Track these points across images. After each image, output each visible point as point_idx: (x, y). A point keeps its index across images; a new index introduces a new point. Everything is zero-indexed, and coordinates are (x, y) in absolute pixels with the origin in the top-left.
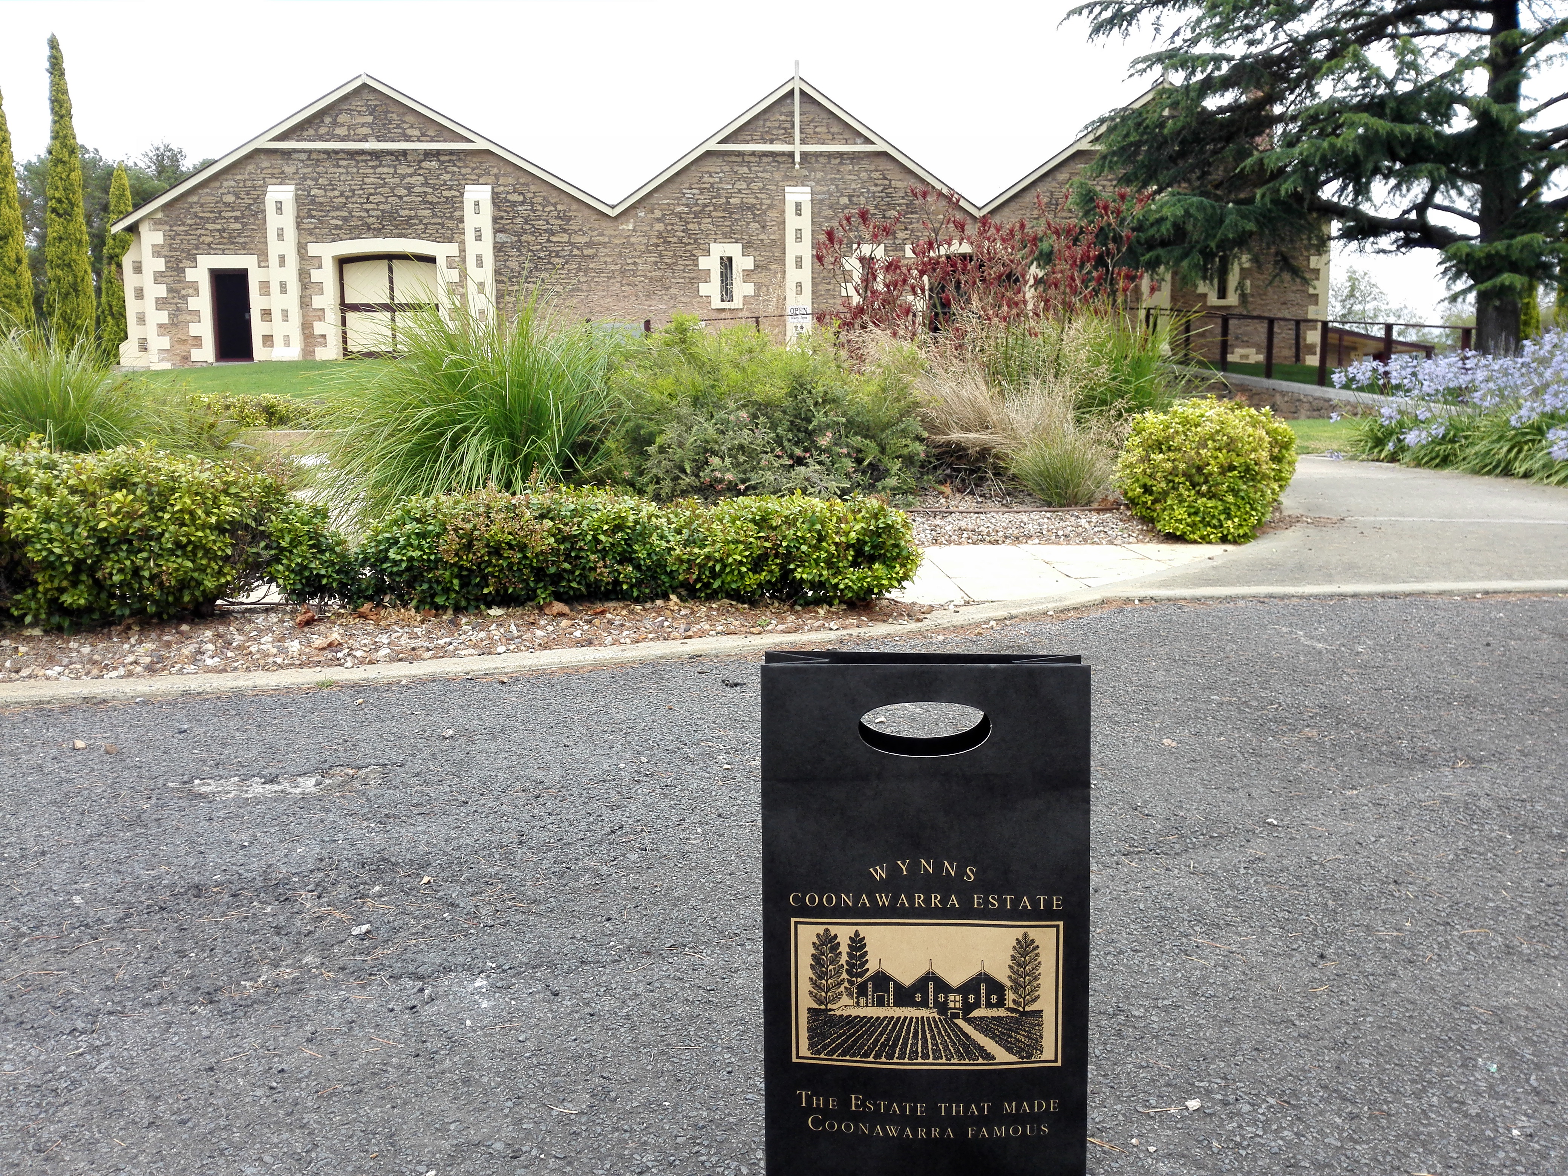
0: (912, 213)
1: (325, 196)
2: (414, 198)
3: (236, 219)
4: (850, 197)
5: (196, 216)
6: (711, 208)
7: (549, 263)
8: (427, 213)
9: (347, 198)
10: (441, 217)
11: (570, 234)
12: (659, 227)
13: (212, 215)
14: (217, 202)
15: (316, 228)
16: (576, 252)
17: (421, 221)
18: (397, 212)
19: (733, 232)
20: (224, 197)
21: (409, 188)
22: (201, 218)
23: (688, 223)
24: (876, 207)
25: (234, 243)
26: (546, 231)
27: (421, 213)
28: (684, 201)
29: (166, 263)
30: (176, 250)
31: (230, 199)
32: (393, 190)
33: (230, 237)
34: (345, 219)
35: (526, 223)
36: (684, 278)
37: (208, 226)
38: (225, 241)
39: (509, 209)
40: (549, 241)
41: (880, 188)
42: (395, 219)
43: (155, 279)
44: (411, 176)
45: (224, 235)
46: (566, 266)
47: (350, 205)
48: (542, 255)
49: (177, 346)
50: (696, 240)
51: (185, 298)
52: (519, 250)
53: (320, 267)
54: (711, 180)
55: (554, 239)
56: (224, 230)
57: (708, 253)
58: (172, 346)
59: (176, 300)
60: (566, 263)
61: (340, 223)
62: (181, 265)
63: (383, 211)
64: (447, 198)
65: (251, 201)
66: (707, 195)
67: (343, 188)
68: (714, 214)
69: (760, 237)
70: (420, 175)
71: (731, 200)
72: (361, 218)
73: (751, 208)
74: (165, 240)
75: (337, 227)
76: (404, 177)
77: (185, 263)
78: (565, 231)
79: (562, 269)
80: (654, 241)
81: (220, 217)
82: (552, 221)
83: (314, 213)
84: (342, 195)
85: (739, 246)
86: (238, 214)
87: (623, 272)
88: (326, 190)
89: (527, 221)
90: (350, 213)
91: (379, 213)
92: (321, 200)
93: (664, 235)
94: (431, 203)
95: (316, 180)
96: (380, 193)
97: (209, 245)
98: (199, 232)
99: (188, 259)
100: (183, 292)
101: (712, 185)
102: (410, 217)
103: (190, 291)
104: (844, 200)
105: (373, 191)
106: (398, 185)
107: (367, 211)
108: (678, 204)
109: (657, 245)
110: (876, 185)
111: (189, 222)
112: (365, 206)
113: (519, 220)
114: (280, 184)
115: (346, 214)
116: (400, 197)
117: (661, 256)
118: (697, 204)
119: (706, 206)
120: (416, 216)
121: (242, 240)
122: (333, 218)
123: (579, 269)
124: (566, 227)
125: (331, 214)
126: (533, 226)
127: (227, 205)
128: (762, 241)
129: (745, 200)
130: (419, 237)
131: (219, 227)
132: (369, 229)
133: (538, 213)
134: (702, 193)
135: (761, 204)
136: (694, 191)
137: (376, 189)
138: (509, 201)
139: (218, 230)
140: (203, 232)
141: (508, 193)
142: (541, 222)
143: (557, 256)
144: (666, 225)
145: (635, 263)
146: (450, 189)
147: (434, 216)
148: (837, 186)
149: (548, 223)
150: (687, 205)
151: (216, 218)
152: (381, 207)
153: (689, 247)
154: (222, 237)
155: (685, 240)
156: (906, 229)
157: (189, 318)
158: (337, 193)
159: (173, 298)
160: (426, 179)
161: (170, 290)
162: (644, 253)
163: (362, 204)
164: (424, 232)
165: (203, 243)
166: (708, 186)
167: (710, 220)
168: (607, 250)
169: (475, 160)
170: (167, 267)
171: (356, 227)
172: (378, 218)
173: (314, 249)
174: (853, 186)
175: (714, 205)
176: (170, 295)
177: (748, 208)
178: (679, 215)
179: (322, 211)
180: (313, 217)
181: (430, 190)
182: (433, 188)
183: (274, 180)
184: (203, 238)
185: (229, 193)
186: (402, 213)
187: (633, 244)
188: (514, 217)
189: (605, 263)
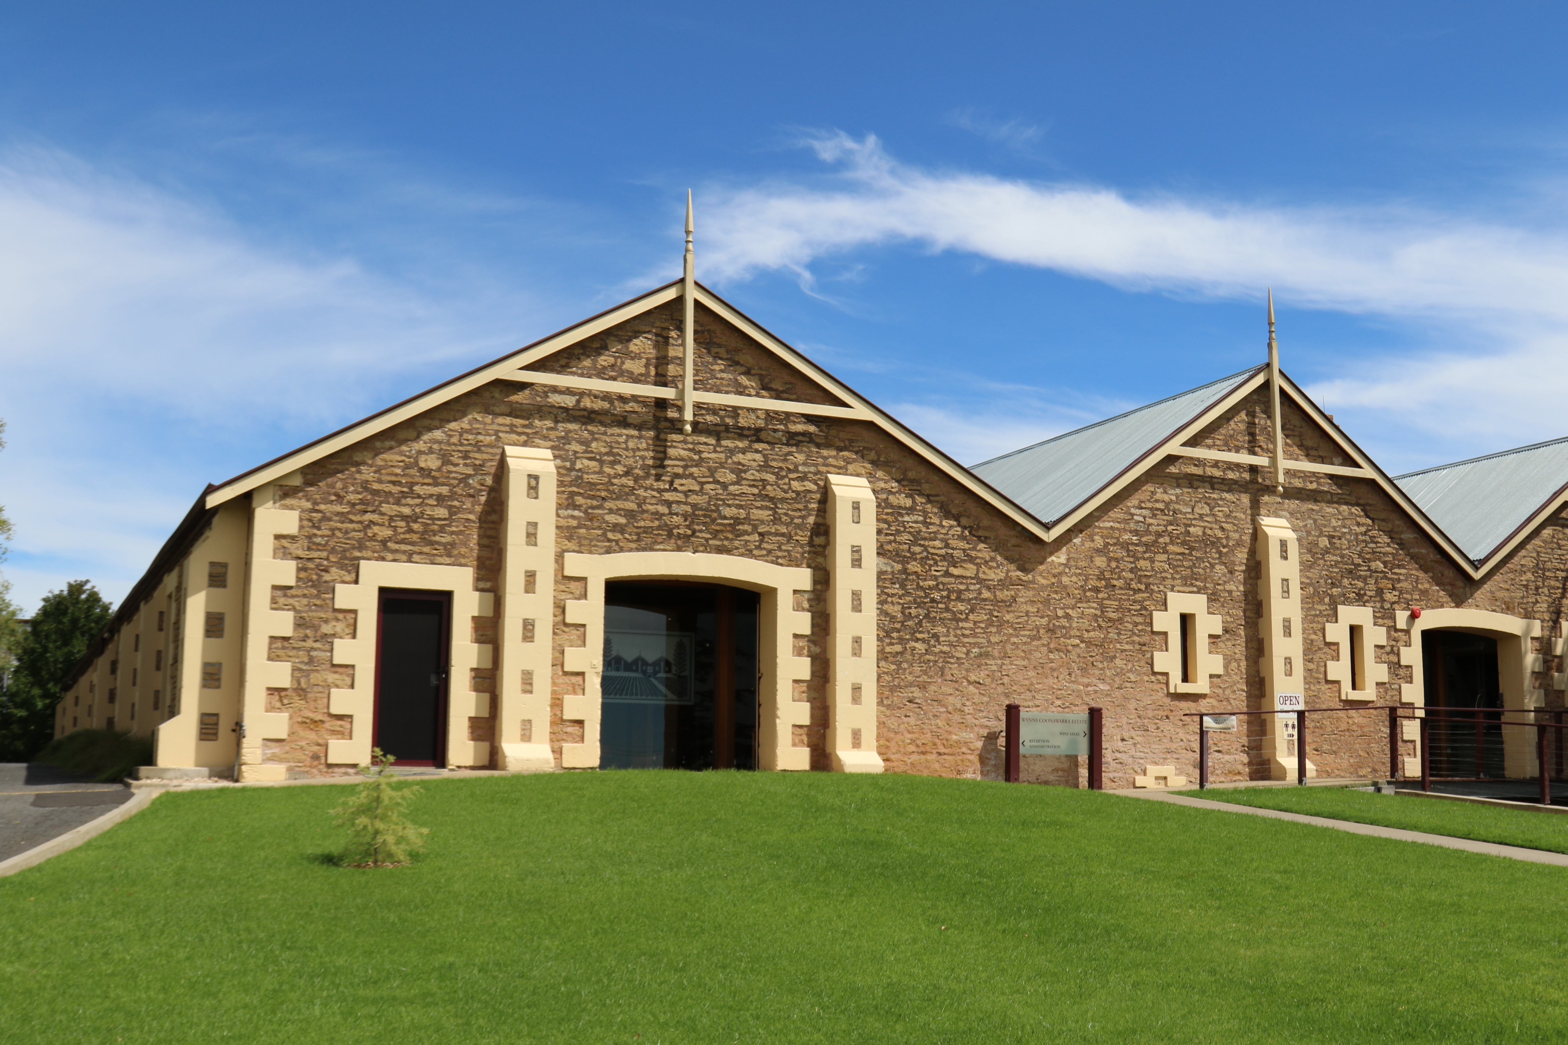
0: (1399, 567)
1: (601, 472)
2: (746, 489)
3: (440, 498)
4: (1330, 537)
5: (366, 489)
6: (1167, 539)
7: (947, 609)
8: (765, 514)
9: (636, 479)
10: (787, 525)
11: (978, 565)
12: (1100, 561)
13: (395, 489)
14: (407, 467)
15: (579, 526)
16: (986, 594)
17: (755, 527)
18: (717, 510)
19: (1194, 577)
20: (423, 458)
21: (739, 471)
22: (376, 493)
23: (1138, 559)
24: (1360, 556)
25: (432, 543)
26: (944, 558)
27: (757, 514)
28: (1132, 526)
29: (299, 570)
30: (319, 547)
31: (431, 462)
32: (712, 472)
33: (425, 532)
34: (630, 515)
35: (914, 543)
36: (1133, 642)
37: (385, 508)
38: (415, 537)
39: (890, 519)
40: (947, 574)
41: (1363, 529)
42: (713, 521)
43: (274, 601)
44: (744, 451)
45: (415, 526)
46: (971, 617)
47: (641, 492)
48: (936, 596)
49: (302, 732)
50: (1147, 586)
51: (328, 640)
52: (903, 586)
53: (584, 596)
54: (1166, 498)
55: (955, 571)
56: (414, 518)
57: (1164, 606)
58: (292, 733)
59: (310, 643)
60: (972, 611)
61: (623, 521)
62: (327, 577)
63: (694, 506)
64: (798, 493)
65: (470, 471)
66: (1162, 519)
67: (631, 461)
68: (1171, 548)
69: (1228, 587)
70: (757, 451)
71: (1192, 529)
72: (658, 515)
73: (1215, 543)
74: (301, 527)
75: (616, 527)
76: (732, 452)
77: (335, 572)
78: (971, 560)
79: (966, 619)
80: (1092, 583)
81: (411, 494)
82: (953, 543)
83: (579, 500)
84: (627, 474)
85: (1203, 598)
86: (444, 490)
87: (1051, 631)
88: (601, 462)
89: (917, 538)
90: (639, 505)
91: (688, 509)
92: (593, 478)
93: (1107, 575)
94: (771, 499)
95: (586, 443)
96: (691, 475)
97: (384, 542)
98: (368, 517)
99: (342, 567)
100: (326, 629)
101: (1167, 504)
102: (737, 521)
103: (339, 627)
104: (1324, 542)
105: (680, 471)
106: (722, 465)
107: (669, 504)
108: (1125, 530)
109: (1097, 590)
110: (1358, 524)
111: (352, 497)
112: (668, 496)
113: (906, 537)
114: (525, 444)
115: (633, 506)
116: (725, 486)
117: (1103, 608)
118: (1147, 532)
119: (1159, 535)
120: (747, 520)
121: (446, 539)
122: (611, 511)
123: (990, 623)
124: (973, 553)
125: (607, 505)
126: (925, 548)
127: (425, 472)
128: (1230, 592)
129: (1209, 532)
130: (749, 554)
131: (406, 511)
132: (670, 535)
133: (933, 529)
134: (1154, 516)
135: (1227, 538)
136: (1144, 512)
137: (685, 467)
138: (892, 507)
139: (404, 518)
140: (375, 517)
141: (891, 492)
142: (937, 543)
143: (958, 599)
144: (1110, 560)
145: (1067, 616)
146: (803, 478)
147: (776, 520)
148: (1315, 521)
149: (947, 546)
150: (1136, 533)
151: (404, 495)
152: (693, 499)
153: (1139, 596)
154: (411, 531)
155: (1134, 585)
156: (1394, 589)
157: (331, 677)
158: (620, 469)
159: (305, 638)
160: (766, 461)
161: (300, 623)
162: (1080, 600)
163: (660, 491)
164: (758, 547)
165: (373, 538)
166: (1161, 506)
167: (1164, 557)
168: (1031, 593)
169: (842, 435)
170: (299, 579)
171: (647, 530)
172: (685, 516)
173: (575, 564)
174: (1334, 523)
175: (1170, 535)
176: (302, 633)
177: (1213, 543)
178: (1125, 546)
179: (593, 497)
180: (576, 507)
181: (771, 478)
182: (777, 474)
183: (514, 437)
184: (376, 529)
185: (431, 451)
186: (727, 512)
187: (1065, 587)
188: (898, 532)
189: (1027, 613)
